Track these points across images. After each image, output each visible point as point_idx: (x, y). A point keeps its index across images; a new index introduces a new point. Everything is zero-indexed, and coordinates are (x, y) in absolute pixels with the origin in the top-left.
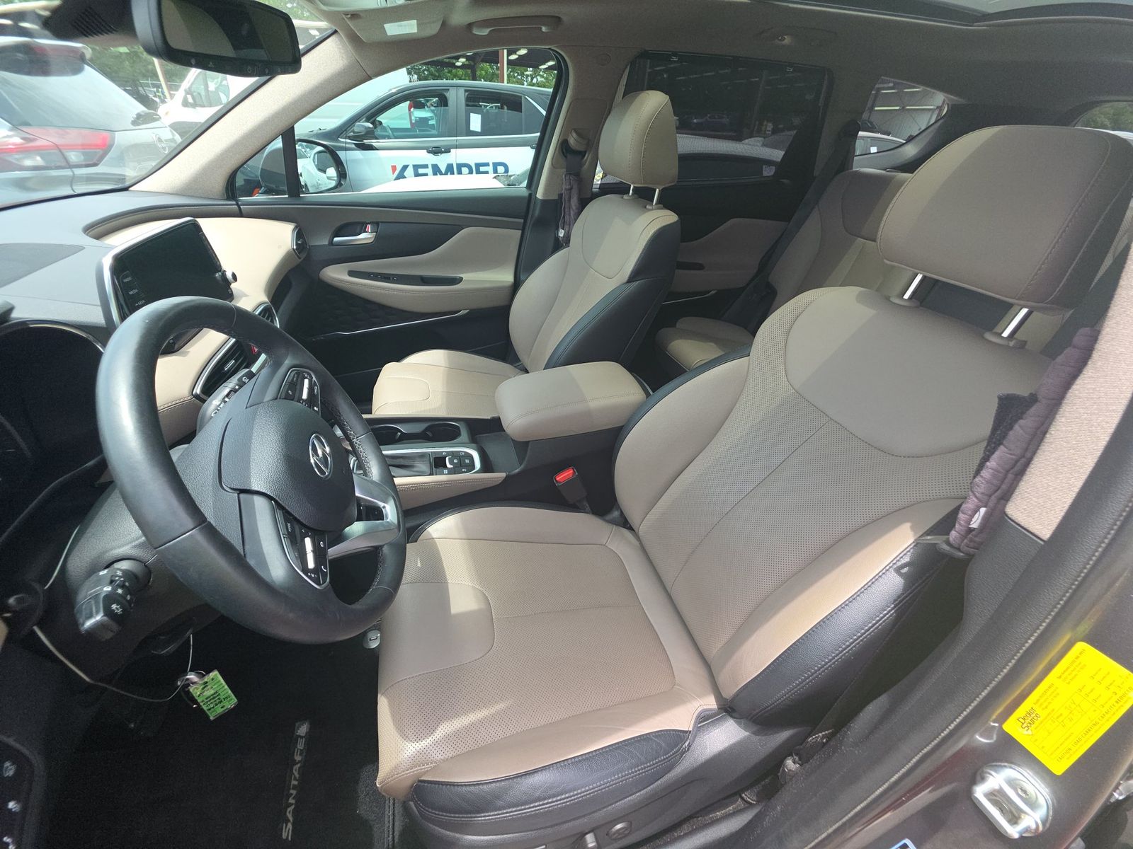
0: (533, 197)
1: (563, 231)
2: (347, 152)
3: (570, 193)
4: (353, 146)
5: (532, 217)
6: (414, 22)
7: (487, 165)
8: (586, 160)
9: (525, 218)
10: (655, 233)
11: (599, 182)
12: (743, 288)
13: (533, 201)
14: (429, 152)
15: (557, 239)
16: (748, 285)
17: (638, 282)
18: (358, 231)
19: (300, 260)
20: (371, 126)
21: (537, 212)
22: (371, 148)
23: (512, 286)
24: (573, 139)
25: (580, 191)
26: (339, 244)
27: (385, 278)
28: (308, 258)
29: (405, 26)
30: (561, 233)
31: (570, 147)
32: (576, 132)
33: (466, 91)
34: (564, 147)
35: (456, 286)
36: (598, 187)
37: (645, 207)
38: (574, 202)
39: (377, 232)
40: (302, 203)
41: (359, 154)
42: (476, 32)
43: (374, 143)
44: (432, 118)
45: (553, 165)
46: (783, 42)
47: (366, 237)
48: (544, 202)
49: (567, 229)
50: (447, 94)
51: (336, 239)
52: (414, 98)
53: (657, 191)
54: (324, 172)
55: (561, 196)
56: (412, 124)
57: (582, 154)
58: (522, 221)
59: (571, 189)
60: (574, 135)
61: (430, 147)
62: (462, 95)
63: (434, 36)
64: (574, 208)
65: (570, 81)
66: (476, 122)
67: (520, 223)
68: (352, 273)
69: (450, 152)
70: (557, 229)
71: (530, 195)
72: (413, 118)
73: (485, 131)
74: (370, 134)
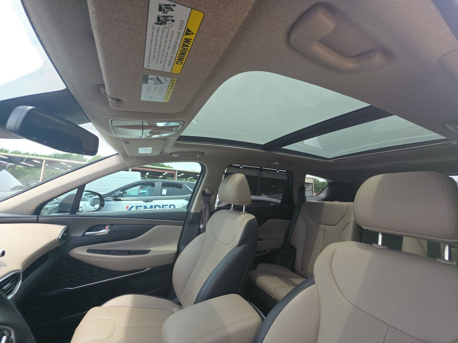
0: (189, 212)
1: (202, 225)
2: (109, 202)
3: (206, 210)
4: (112, 200)
5: (188, 221)
6: (151, 148)
7: (167, 205)
8: (212, 198)
9: (185, 221)
10: (247, 223)
11: (217, 206)
12: (280, 249)
13: (189, 213)
14: (144, 201)
15: (199, 229)
16: (282, 246)
17: (243, 246)
18: (100, 229)
19: (60, 245)
20: (122, 193)
21: (191, 218)
22: (120, 200)
23: (175, 253)
24: (207, 191)
25: (210, 209)
26: (88, 236)
27: (108, 252)
28: (65, 244)
29: (147, 150)
30: (201, 226)
31: (205, 193)
32: (208, 188)
33: (162, 182)
34: (203, 193)
35: (146, 254)
36: (216, 208)
37: (240, 213)
38: (207, 213)
39: (111, 229)
40: (76, 216)
41: (114, 202)
42: (173, 155)
43: (122, 198)
44: (147, 192)
45: (199, 200)
46: (275, 164)
47: (104, 231)
48: (194, 214)
49: (204, 224)
50: (155, 183)
51: (87, 233)
52: (142, 184)
53: (244, 206)
54: (94, 206)
55: (201, 211)
56: (139, 193)
57: (210, 195)
58: (183, 222)
59: (206, 208)
60: (207, 189)
61: (144, 200)
62: (160, 183)
63: (157, 156)
64: (207, 215)
65: (206, 172)
66: (164, 191)
67: (183, 223)
68: (89, 251)
69: (152, 201)
70: (199, 225)
71: (188, 211)
72: (140, 192)
73: (168, 194)
74: (121, 195)
